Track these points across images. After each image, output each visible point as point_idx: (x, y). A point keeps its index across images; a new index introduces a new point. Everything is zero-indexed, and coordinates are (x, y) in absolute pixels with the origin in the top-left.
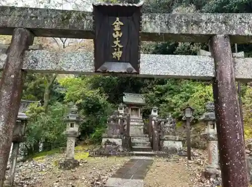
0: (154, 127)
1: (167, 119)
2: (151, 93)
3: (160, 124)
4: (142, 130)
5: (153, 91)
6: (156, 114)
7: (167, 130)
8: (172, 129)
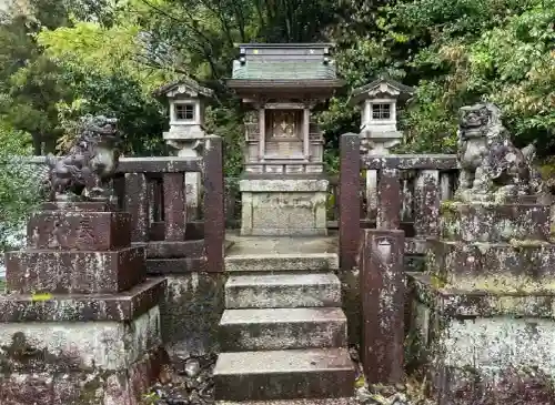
0: (373, 205)
1: (473, 150)
2: (366, 45)
3: (411, 181)
4: (322, 213)
5: (378, 34)
6: (388, 127)
7: (470, 234)
8: (506, 228)
